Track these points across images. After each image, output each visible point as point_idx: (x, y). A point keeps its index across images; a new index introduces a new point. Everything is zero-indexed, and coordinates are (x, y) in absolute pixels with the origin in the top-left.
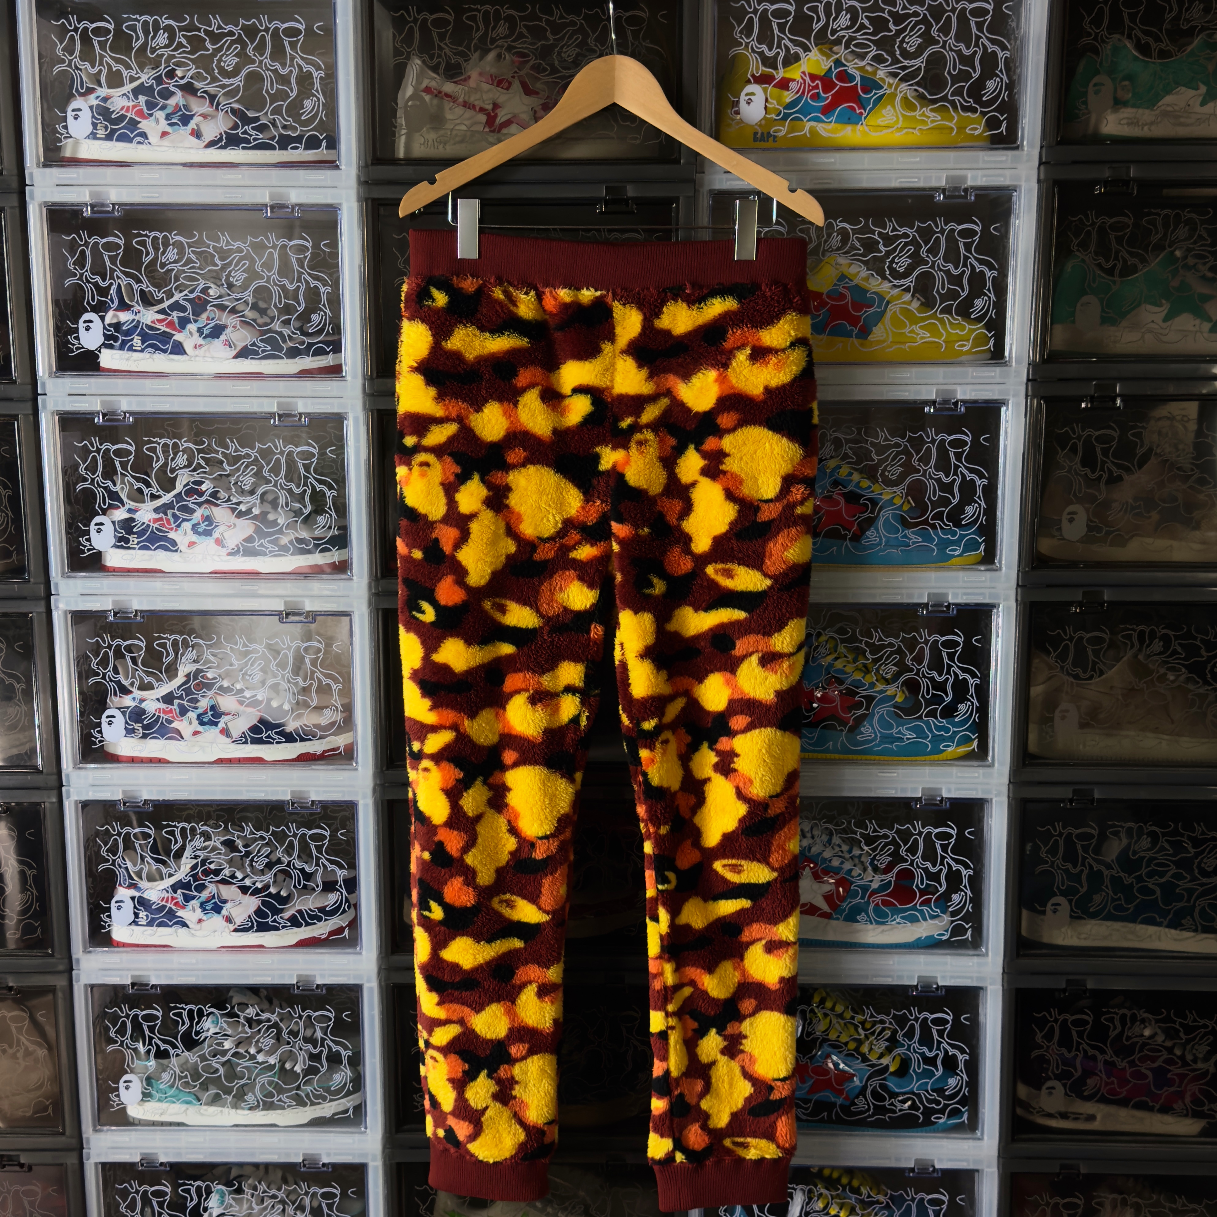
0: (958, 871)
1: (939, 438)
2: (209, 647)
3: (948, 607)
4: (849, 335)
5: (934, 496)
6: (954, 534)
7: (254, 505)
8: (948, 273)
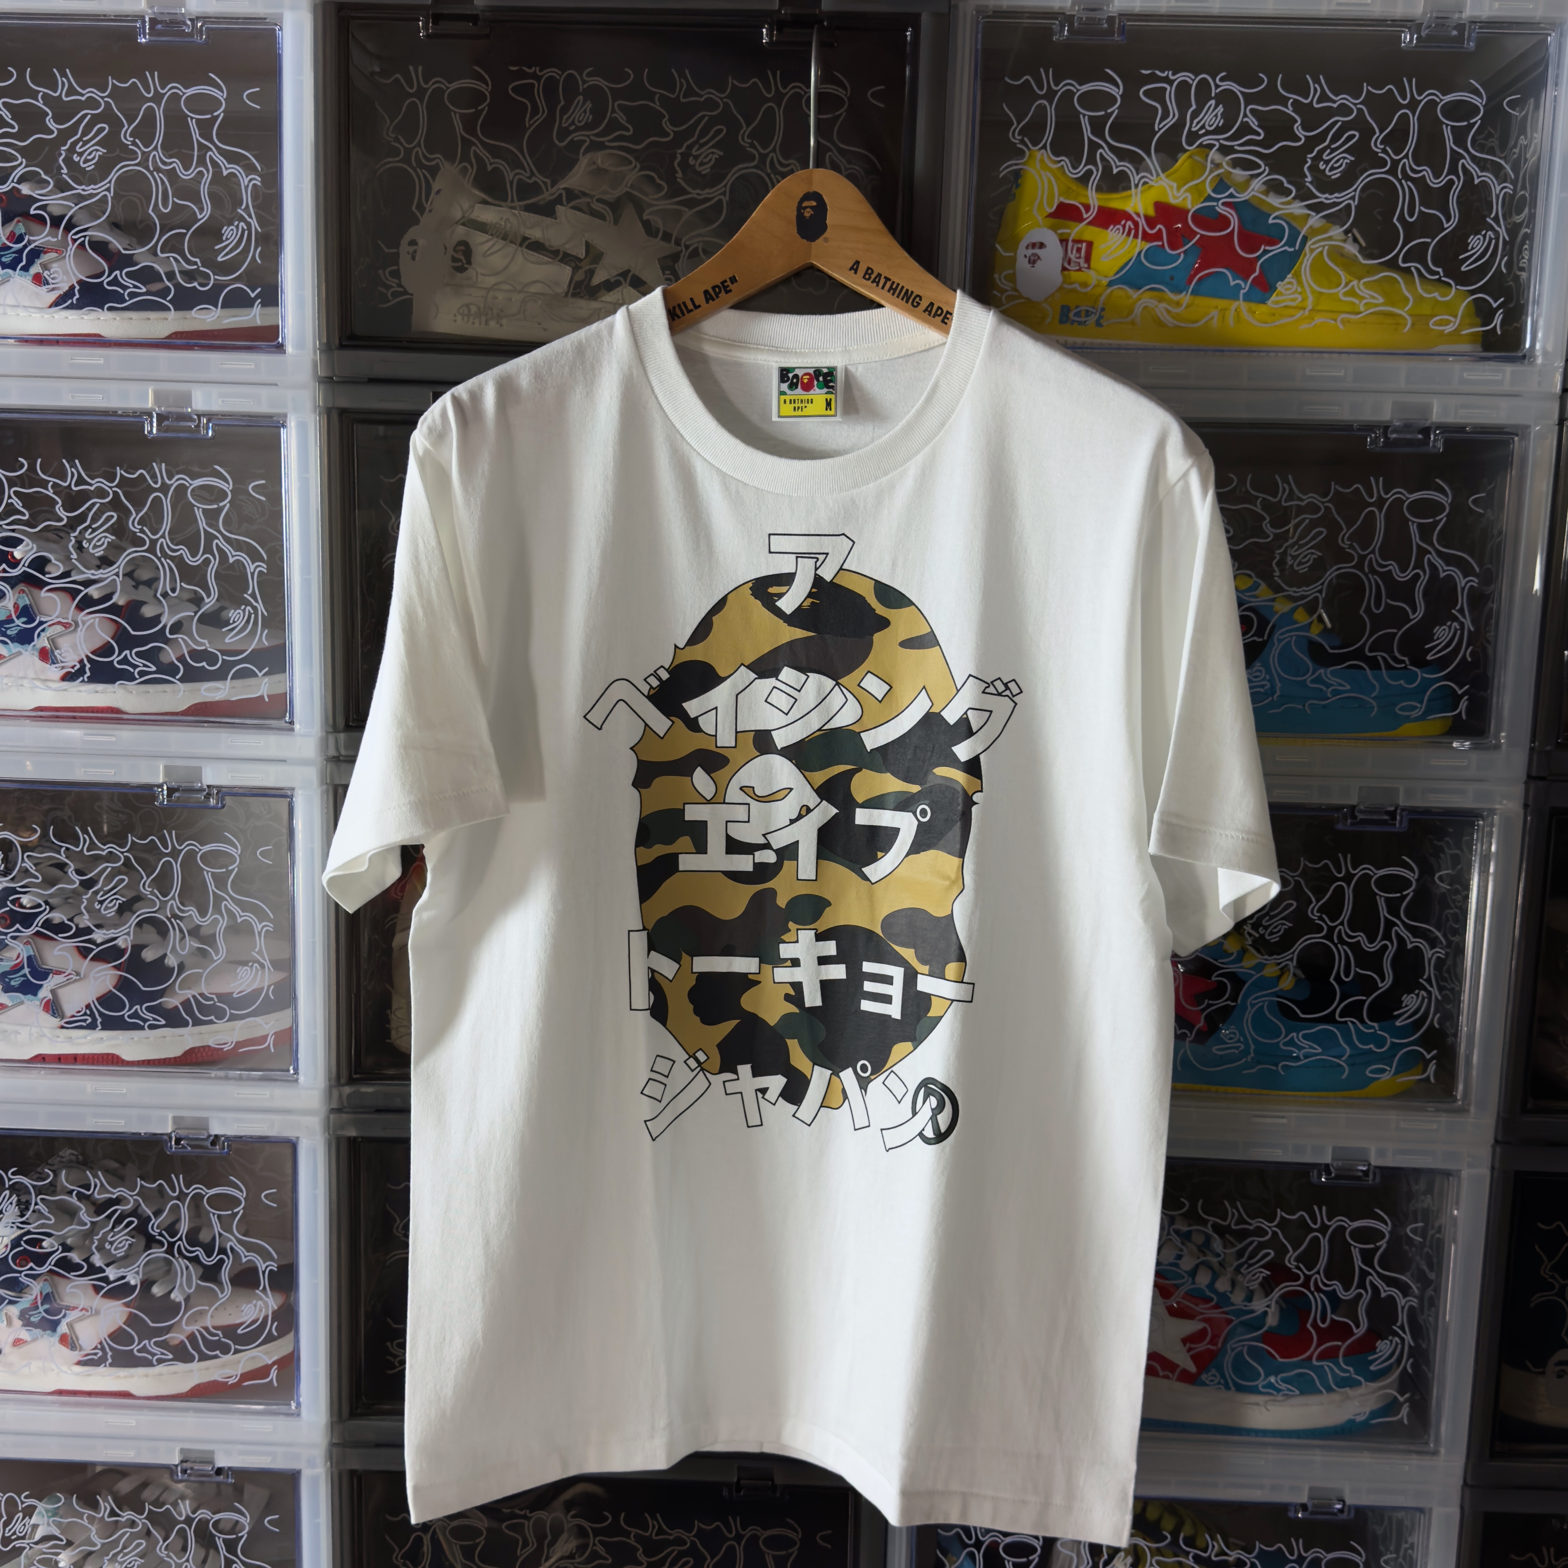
0: (1391, 1298)
1: (1391, 497)
2: (25, 847)
3: (1393, 815)
4: (1233, 294)
5: (1378, 606)
6: (1412, 678)
8: (1420, 183)
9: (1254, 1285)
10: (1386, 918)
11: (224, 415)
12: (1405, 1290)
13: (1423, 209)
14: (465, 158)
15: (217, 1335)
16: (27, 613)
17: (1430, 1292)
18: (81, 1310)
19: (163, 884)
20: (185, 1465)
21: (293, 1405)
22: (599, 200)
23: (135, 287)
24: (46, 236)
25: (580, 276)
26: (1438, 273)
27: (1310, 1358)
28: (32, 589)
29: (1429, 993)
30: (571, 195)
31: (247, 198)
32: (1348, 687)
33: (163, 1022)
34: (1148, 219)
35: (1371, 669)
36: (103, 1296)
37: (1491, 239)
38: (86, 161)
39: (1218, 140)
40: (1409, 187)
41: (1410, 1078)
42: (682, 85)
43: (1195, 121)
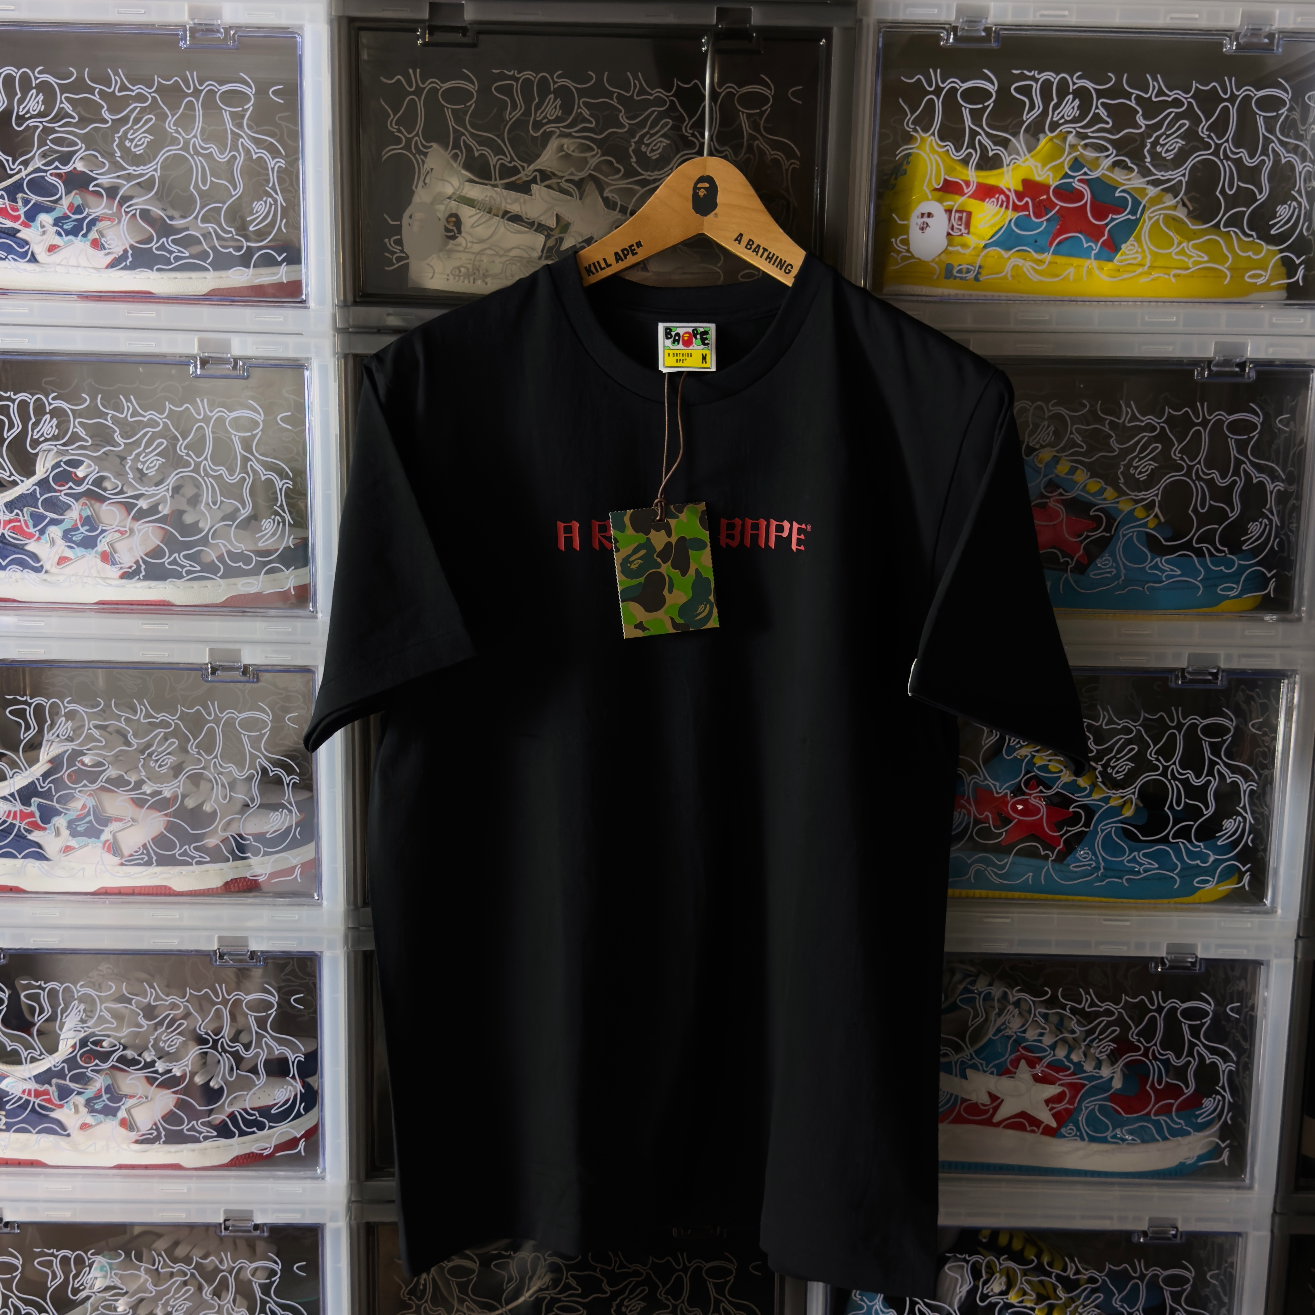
1: (1213, 418)
3: (1215, 675)
7: (163, 500)
9: (1103, 1057)
10: (1209, 758)
11: (256, 358)
12: (1225, 1057)
13: (1241, 184)
14: (456, 146)
15: (254, 1115)
16: (90, 522)
17: (1244, 1058)
18: (141, 1097)
19: (208, 746)
20: (227, 1223)
21: (319, 1171)
22: (567, 181)
23: (180, 251)
24: (104, 209)
25: (551, 243)
26: (1252, 236)
27: (1148, 1114)
28: (93, 502)
29: (1244, 818)
30: (544, 176)
31: (273, 178)
32: (1179, 572)
33: (208, 859)
34: (1016, 192)
35: (1197, 556)
36: (158, 1086)
37: (1295, 208)
38: (136, 146)
39: (1074, 128)
40: (1229, 166)
41: (1227, 887)
42: (635, 84)
43: (1056, 113)
